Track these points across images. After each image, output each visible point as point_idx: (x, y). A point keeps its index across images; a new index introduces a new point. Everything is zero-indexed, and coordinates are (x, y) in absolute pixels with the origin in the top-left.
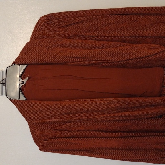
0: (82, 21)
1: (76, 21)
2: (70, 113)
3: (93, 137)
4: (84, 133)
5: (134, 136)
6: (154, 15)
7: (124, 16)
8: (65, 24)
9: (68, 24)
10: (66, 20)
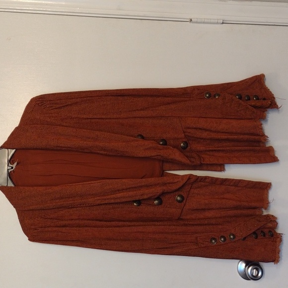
0: (76, 103)
1: (70, 103)
2: (62, 198)
3: (86, 226)
4: (77, 222)
5: (129, 226)
6: (152, 96)
7: (119, 97)
8: (58, 106)
9: (61, 105)
10: (59, 101)
